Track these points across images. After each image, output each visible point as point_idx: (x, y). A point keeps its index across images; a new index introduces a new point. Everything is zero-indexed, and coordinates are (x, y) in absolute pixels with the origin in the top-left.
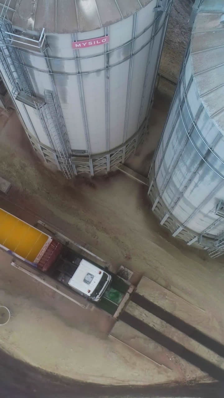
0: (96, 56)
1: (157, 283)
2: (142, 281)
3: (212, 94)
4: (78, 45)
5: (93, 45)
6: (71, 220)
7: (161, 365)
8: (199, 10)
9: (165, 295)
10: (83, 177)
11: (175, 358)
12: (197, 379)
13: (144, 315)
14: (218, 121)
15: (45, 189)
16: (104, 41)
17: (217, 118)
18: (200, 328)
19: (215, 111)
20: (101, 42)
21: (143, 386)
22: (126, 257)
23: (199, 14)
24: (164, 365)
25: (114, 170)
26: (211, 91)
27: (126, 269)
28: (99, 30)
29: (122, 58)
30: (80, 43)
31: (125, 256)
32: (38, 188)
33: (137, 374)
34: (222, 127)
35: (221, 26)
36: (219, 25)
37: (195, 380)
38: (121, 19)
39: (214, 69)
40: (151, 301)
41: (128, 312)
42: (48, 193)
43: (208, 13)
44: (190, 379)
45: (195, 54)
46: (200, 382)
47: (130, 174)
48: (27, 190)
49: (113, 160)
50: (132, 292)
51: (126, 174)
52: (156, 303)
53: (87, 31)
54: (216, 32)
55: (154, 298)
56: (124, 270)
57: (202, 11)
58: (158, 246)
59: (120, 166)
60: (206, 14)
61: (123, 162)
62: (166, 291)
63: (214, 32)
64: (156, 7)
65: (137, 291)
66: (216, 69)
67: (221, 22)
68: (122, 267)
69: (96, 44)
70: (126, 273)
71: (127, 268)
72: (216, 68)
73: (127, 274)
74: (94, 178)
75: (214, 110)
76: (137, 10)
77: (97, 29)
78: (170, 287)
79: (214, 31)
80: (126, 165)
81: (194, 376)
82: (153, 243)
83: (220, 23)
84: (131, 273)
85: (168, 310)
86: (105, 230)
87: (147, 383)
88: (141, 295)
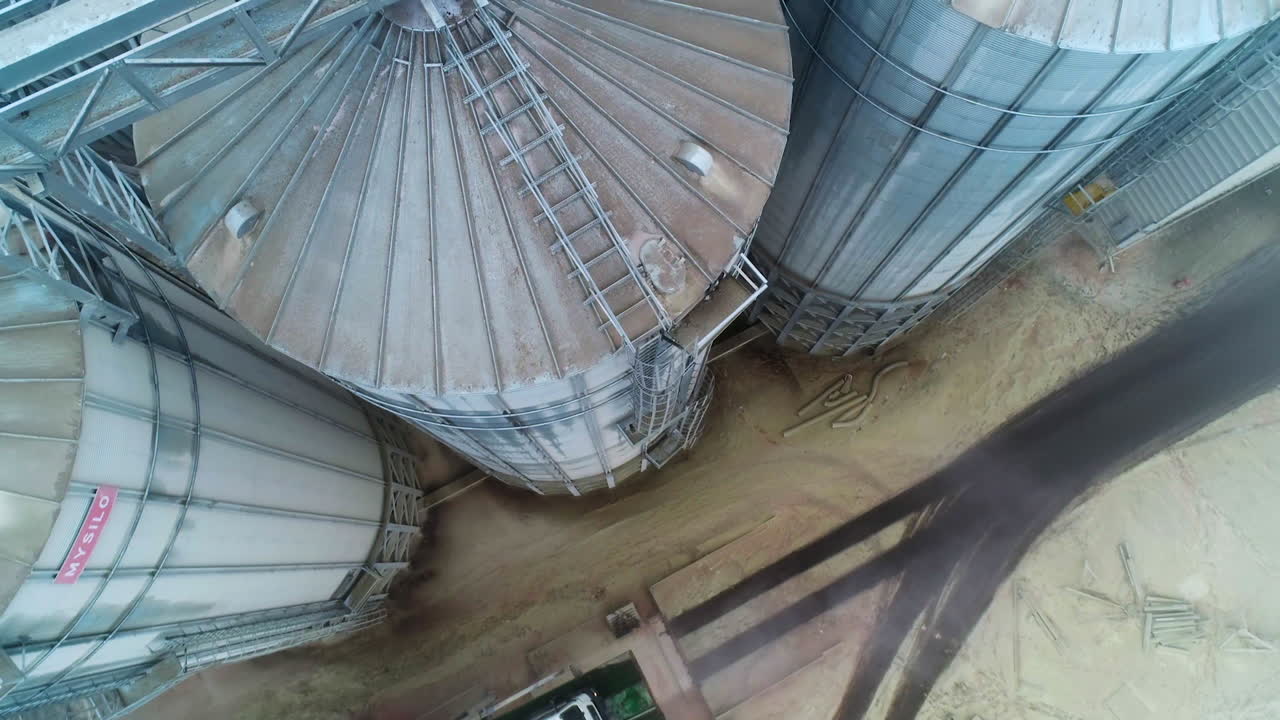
0: (136, 524)
1: (677, 569)
2: (657, 597)
3: (389, 359)
4: (70, 569)
5: (97, 533)
6: (464, 658)
7: (821, 655)
8: (181, 260)
9: (705, 569)
10: (401, 583)
11: (823, 622)
12: (882, 605)
13: (718, 631)
14: (458, 385)
15: (375, 673)
16: (104, 503)
17: (449, 384)
18: (800, 542)
19: (430, 378)
20: (102, 510)
21: (839, 710)
22: (596, 597)
23: (189, 266)
24: (825, 650)
25: (424, 517)
26: (381, 358)
27: (618, 612)
28: (62, 512)
29: (186, 458)
30: (68, 565)
31: (593, 596)
32: (365, 684)
33: (813, 709)
34: (475, 386)
35: (248, 241)
36: (244, 242)
37: (881, 610)
38: (75, 446)
39: (335, 319)
40: (701, 601)
41: (696, 656)
42: (387, 671)
43: (200, 245)
44: (875, 617)
45: (273, 335)
46: (889, 604)
47: (451, 494)
48: (353, 708)
49: (404, 516)
50: (666, 626)
51: (445, 502)
52: (711, 595)
53: (44, 545)
54: (255, 259)
55: (699, 592)
56: (618, 617)
57: (190, 251)
58: (612, 527)
59: (425, 502)
60: (199, 250)
61: (419, 493)
62: (700, 564)
63: (252, 264)
64: (114, 334)
65: (669, 618)
66: (338, 317)
67: (239, 238)
68: (610, 618)
69: (101, 524)
70: (625, 617)
71: (617, 609)
72: (335, 315)
73: (628, 615)
74: (415, 562)
75: (428, 378)
76: (78, 395)
77: (55, 519)
78: (698, 551)
79: (251, 261)
80: (430, 490)
81: (873, 607)
82: (601, 532)
83: (240, 240)
84: (630, 608)
85: (736, 580)
86: (524, 605)
87: (838, 701)
88: (680, 612)
